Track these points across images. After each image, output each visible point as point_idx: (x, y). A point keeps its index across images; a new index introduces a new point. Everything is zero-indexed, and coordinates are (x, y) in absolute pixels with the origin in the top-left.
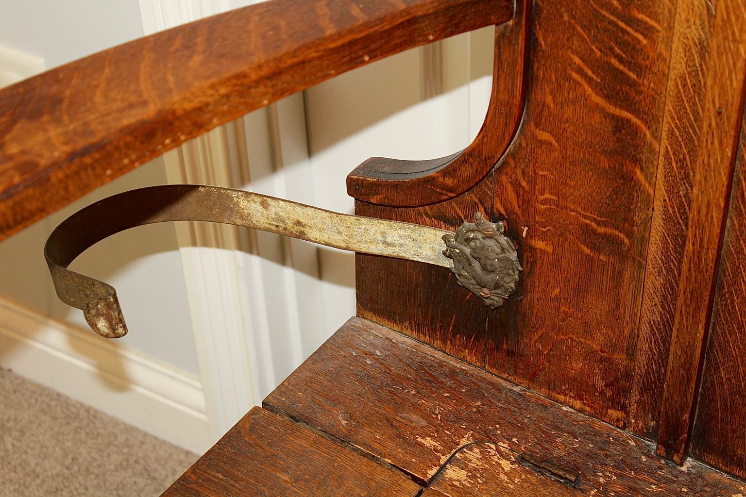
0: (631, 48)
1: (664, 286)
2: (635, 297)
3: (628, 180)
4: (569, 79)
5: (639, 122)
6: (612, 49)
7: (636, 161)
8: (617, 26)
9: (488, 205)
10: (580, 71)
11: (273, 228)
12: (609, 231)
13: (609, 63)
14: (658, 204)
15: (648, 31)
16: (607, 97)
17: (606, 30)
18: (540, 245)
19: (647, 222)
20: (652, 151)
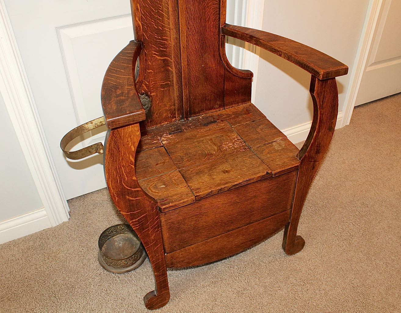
0: (165, 44)
1: (178, 87)
2: (173, 93)
3: (168, 71)
4: (153, 57)
5: (168, 58)
6: (160, 47)
7: (169, 66)
8: (160, 42)
9: (140, 92)
10: (155, 54)
11: (95, 127)
12: (166, 83)
13: (160, 50)
14: (174, 72)
15: (166, 40)
16: (161, 57)
17: (158, 43)
18: (152, 94)
19: (173, 77)
20: (171, 62)
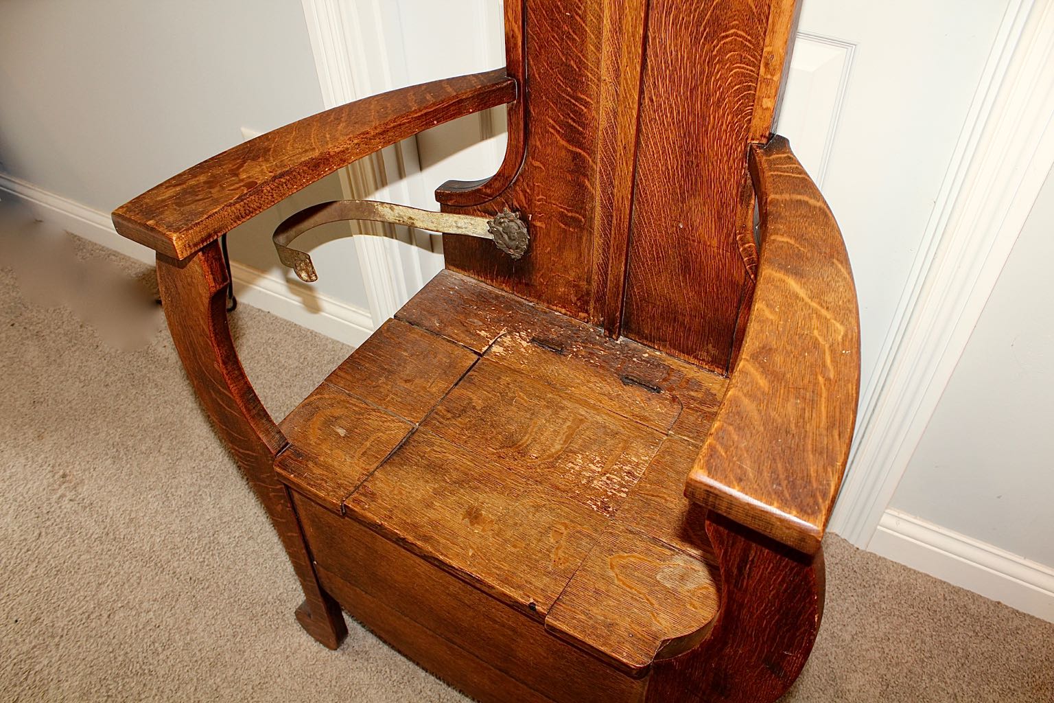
0: (579, 114)
1: (603, 243)
2: (589, 251)
3: (582, 186)
4: (548, 132)
5: (585, 154)
6: (569, 115)
7: (586, 176)
8: (570, 102)
9: (510, 203)
10: (553, 127)
11: (397, 221)
12: (574, 214)
13: (568, 122)
14: (598, 198)
15: (586, 104)
16: (568, 141)
17: (565, 104)
18: (538, 224)
19: (593, 208)
20: (593, 170)
